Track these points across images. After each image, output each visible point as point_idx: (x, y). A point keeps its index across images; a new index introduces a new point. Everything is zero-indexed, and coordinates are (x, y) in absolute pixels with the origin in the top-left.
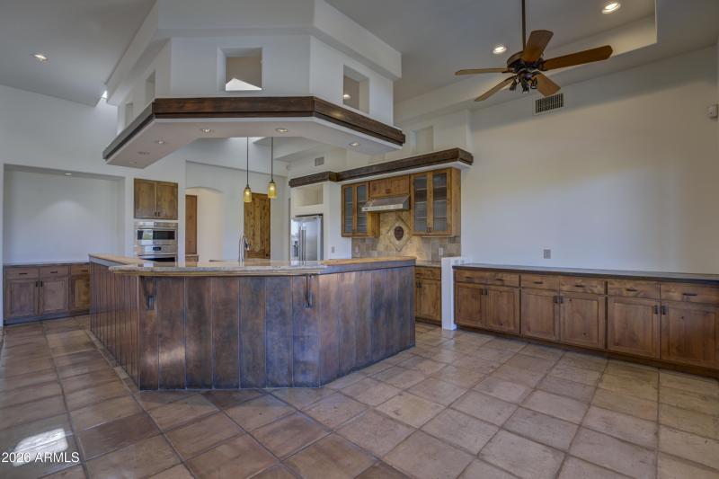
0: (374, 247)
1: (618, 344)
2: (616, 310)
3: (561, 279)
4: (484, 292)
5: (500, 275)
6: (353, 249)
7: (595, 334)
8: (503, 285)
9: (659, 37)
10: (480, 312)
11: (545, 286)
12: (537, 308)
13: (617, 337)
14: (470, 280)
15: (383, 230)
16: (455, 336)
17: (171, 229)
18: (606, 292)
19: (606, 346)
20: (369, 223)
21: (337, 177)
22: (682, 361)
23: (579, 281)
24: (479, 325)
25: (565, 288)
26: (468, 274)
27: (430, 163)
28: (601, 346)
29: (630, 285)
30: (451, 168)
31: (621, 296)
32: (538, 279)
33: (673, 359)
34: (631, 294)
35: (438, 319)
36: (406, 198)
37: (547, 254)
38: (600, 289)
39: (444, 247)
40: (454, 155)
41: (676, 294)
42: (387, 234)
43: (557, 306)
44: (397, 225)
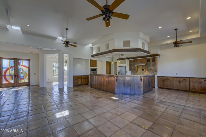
0: (136, 73)
1: (192, 89)
2: (192, 84)
3: (180, 78)
4: (164, 81)
5: (168, 78)
6: (131, 73)
7: (187, 88)
8: (168, 80)
9: (200, 36)
10: (163, 85)
11: (177, 79)
12: (176, 84)
13: (192, 88)
14: (161, 79)
15: (139, 69)
16: (158, 89)
17: (96, 69)
18: (190, 80)
19: (190, 90)
20: (136, 68)
21: (128, 59)
22: (204, 92)
23: (184, 79)
24: (163, 87)
25: (181, 80)
26: (161, 78)
27: (152, 56)
28: (189, 90)
29: (194, 79)
30: (156, 57)
31: (193, 81)
32: (176, 78)
33: (202, 92)
34: (195, 81)
35: (154, 86)
36: (146, 63)
37: (177, 74)
38: (188, 80)
39: (154, 73)
40: (157, 55)
41: (203, 81)
42: (140, 70)
43: (180, 83)
44: (142, 68)
